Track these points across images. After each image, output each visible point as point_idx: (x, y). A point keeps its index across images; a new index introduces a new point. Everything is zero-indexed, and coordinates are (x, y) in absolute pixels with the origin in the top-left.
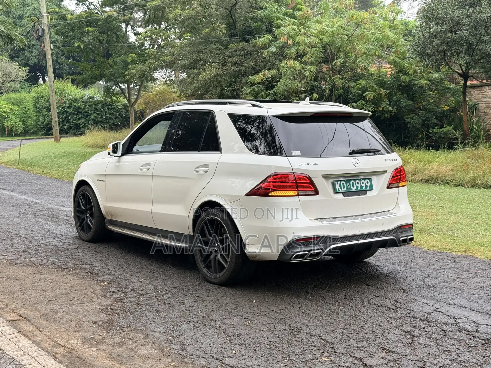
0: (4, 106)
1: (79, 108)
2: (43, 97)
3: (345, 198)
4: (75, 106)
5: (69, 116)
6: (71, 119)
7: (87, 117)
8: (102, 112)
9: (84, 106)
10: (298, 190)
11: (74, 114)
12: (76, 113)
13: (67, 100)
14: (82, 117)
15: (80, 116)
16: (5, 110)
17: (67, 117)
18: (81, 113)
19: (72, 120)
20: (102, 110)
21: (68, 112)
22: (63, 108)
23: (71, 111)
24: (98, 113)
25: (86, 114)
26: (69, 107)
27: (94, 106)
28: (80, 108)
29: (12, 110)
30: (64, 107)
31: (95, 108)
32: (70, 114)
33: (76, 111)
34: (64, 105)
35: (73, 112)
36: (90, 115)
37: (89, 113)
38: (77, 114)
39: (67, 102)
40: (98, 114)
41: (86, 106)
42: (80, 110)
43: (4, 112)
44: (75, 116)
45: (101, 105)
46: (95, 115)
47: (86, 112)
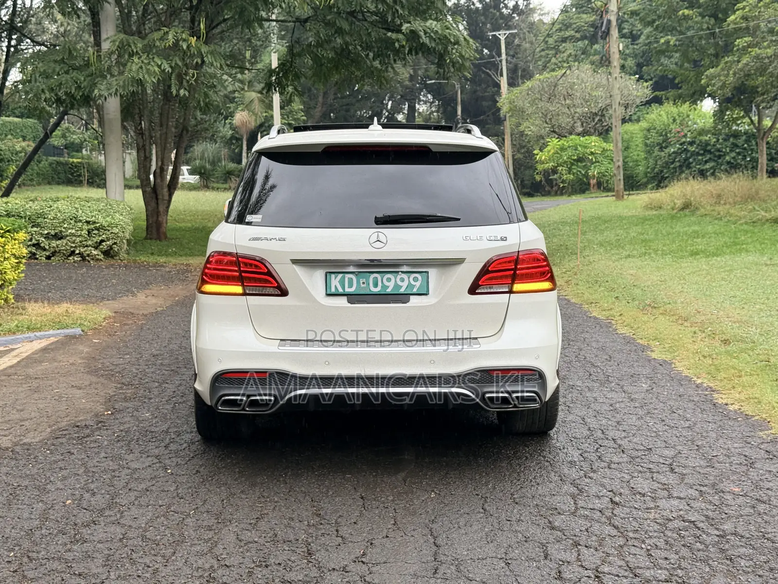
0: (593, 144)
1: (707, 144)
2: (655, 129)
3: (349, 305)
4: (701, 142)
5: (690, 158)
6: (692, 163)
7: (720, 158)
8: (745, 149)
9: (715, 140)
10: (243, 285)
11: (698, 154)
12: (702, 152)
13: (690, 131)
14: (710, 159)
15: (708, 156)
16: (593, 150)
17: (686, 159)
18: (710, 152)
19: (694, 164)
20: (746, 145)
21: (689, 151)
22: (681, 144)
23: (693, 149)
24: (737, 151)
25: (717, 154)
26: (691, 143)
27: (731, 140)
28: (709, 145)
29: (604, 150)
30: (684, 143)
31: (733, 144)
32: (692, 155)
33: (702, 149)
34: (684, 140)
35: (697, 150)
36: (725, 155)
37: (722, 151)
38: (702, 155)
39: (689, 134)
40: (739, 154)
41: (718, 140)
42: (709, 148)
43: (592, 153)
44: (700, 158)
45: (744, 138)
46: (733, 154)
47: (719, 150)
